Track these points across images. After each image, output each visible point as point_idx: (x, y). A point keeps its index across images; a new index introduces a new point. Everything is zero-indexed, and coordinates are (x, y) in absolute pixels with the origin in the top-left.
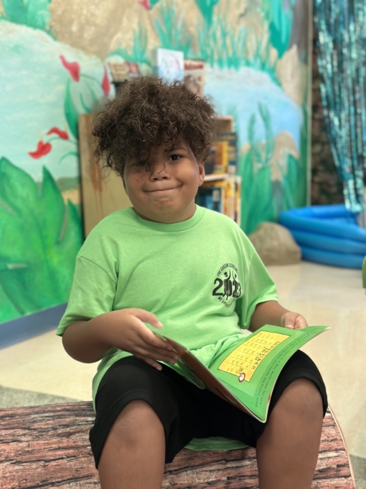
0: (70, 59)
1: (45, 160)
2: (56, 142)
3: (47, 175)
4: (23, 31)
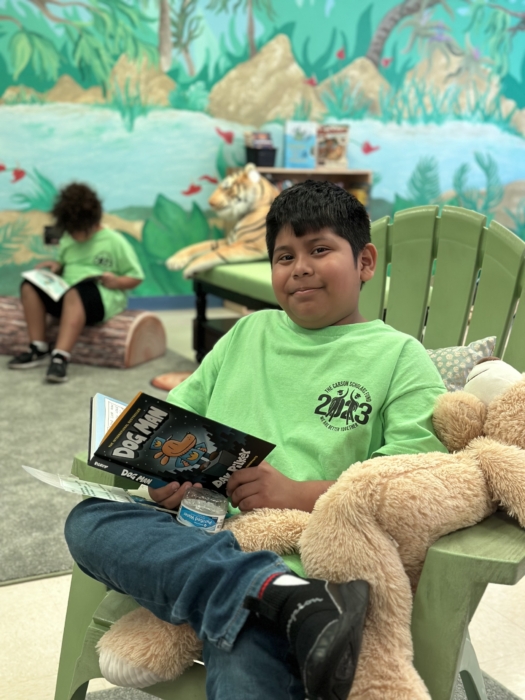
3: (196, 207)
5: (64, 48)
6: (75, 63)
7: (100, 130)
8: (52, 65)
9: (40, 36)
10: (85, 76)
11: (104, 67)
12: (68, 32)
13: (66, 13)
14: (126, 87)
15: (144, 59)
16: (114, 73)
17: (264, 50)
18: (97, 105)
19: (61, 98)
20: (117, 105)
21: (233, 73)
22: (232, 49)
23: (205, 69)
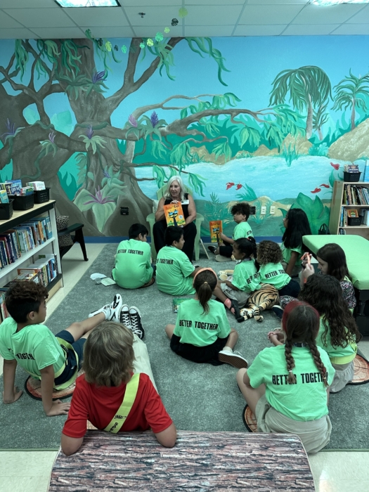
0: (335, 163)
1: (317, 194)
2: (323, 189)
3: (317, 198)
4: (316, 157)
5: (263, 132)
6: (267, 139)
7: (275, 166)
8: (257, 140)
9: (252, 129)
10: (271, 144)
11: (280, 139)
12: (265, 126)
13: (265, 118)
14: (289, 147)
15: (298, 134)
16: (284, 142)
17: (359, 126)
18: (275, 156)
19: (260, 154)
20: (284, 155)
21: (342, 138)
22: (342, 127)
23: (328, 136)
